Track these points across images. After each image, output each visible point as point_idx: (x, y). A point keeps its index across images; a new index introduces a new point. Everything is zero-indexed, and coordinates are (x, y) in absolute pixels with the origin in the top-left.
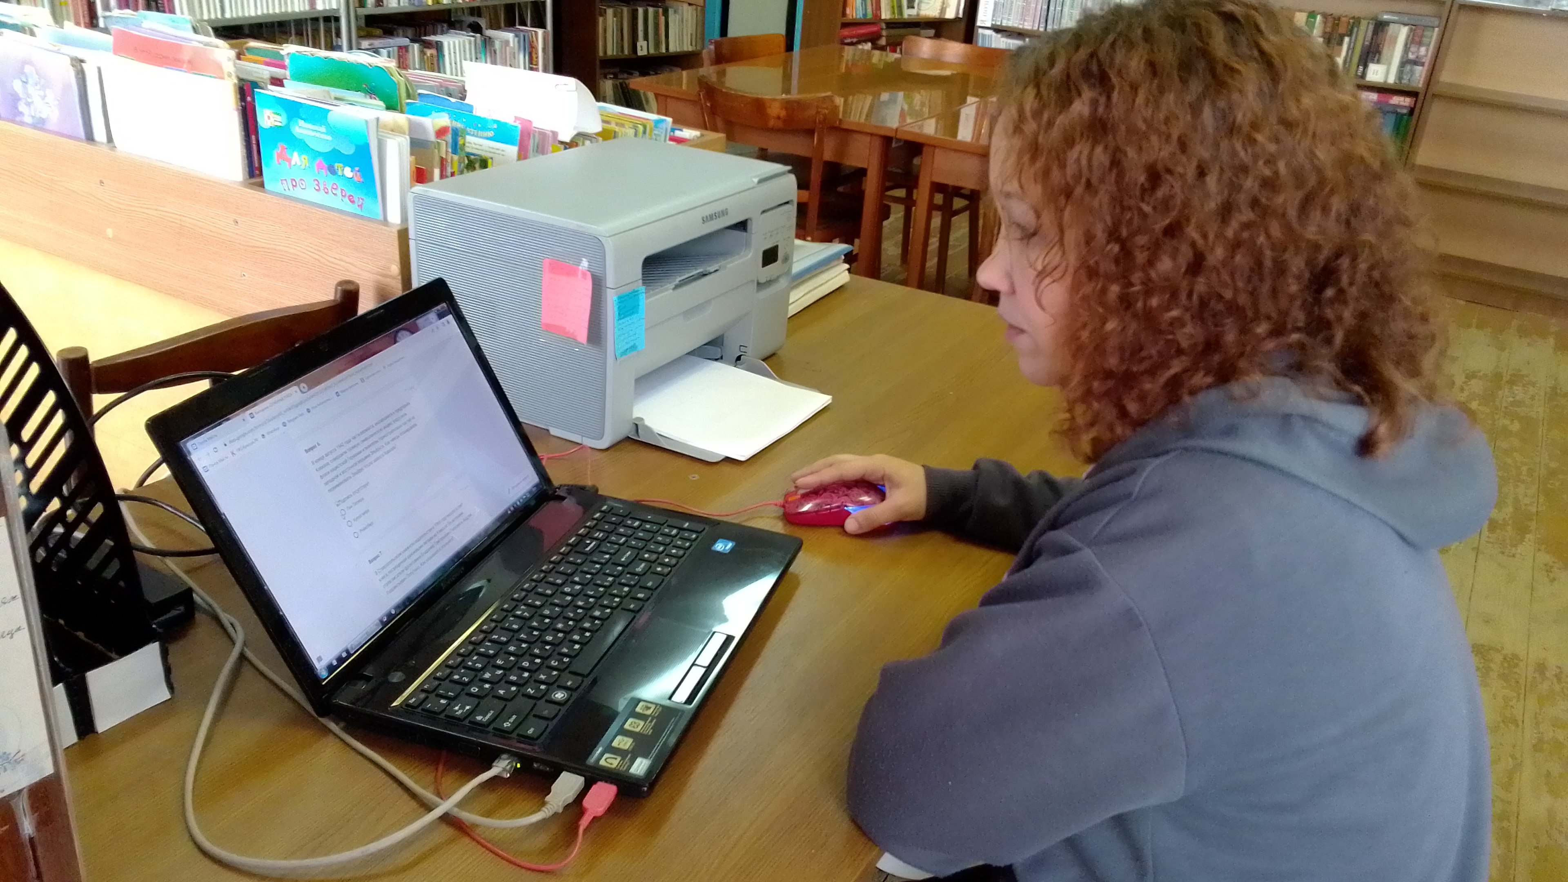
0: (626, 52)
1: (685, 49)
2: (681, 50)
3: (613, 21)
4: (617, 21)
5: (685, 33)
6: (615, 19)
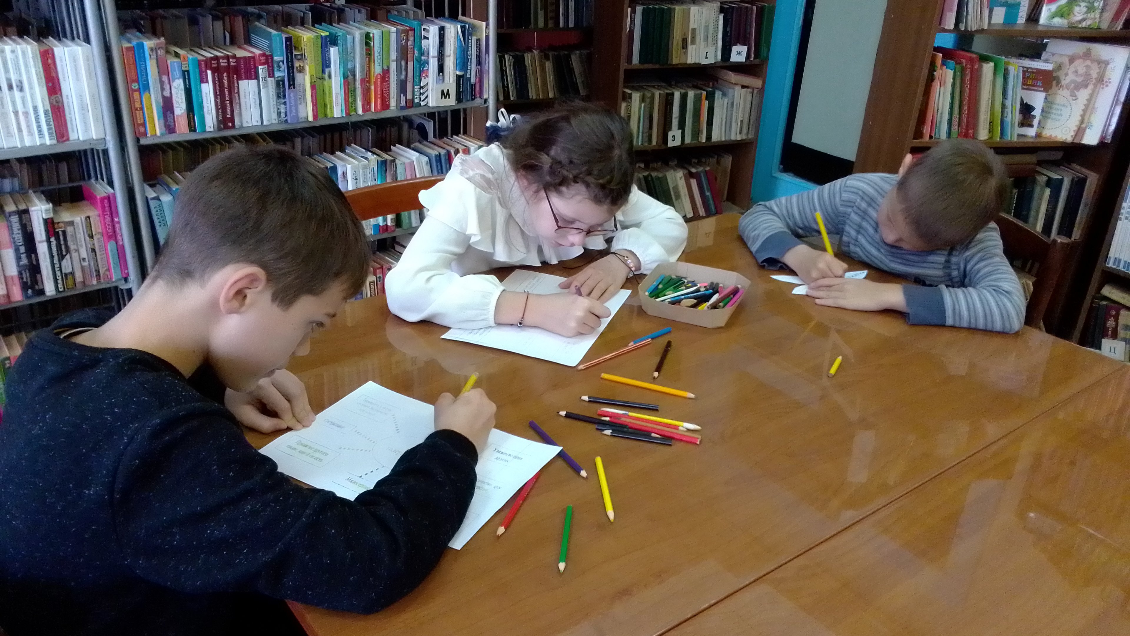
0: (654, 142)
1: (733, 138)
2: (727, 138)
3: (640, 105)
4: (644, 106)
5: (734, 120)
6: (643, 105)
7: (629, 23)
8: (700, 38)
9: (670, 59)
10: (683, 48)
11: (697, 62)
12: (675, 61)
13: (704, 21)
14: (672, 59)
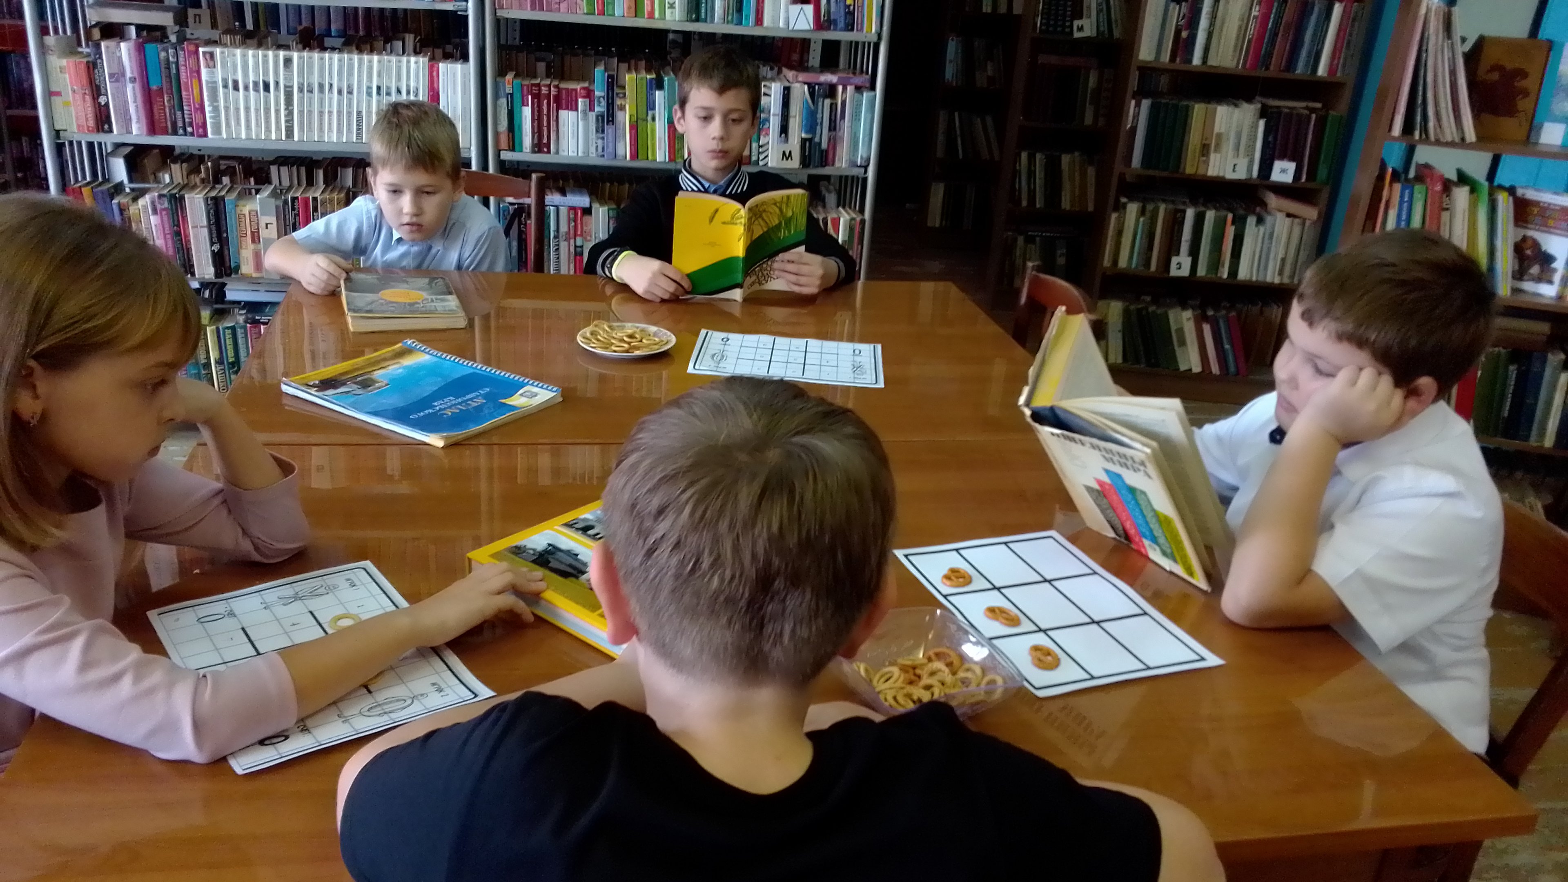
0: (1153, 268)
1: (1269, 279)
2: (1261, 278)
3: (1137, 221)
4: (1144, 221)
5: (1272, 256)
6: (1142, 219)
7: (1130, 118)
8: (1228, 147)
9: (1182, 166)
10: (1203, 156)
11: (1221, 174)
12: (1189, 170)
13: (1234, 125)
14: (1185, 168)
